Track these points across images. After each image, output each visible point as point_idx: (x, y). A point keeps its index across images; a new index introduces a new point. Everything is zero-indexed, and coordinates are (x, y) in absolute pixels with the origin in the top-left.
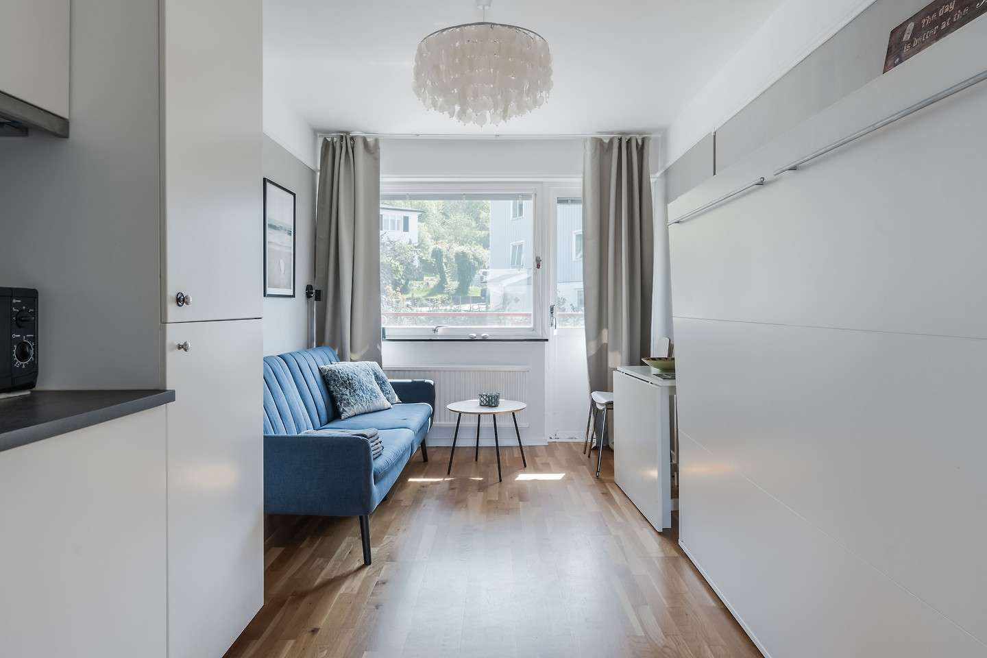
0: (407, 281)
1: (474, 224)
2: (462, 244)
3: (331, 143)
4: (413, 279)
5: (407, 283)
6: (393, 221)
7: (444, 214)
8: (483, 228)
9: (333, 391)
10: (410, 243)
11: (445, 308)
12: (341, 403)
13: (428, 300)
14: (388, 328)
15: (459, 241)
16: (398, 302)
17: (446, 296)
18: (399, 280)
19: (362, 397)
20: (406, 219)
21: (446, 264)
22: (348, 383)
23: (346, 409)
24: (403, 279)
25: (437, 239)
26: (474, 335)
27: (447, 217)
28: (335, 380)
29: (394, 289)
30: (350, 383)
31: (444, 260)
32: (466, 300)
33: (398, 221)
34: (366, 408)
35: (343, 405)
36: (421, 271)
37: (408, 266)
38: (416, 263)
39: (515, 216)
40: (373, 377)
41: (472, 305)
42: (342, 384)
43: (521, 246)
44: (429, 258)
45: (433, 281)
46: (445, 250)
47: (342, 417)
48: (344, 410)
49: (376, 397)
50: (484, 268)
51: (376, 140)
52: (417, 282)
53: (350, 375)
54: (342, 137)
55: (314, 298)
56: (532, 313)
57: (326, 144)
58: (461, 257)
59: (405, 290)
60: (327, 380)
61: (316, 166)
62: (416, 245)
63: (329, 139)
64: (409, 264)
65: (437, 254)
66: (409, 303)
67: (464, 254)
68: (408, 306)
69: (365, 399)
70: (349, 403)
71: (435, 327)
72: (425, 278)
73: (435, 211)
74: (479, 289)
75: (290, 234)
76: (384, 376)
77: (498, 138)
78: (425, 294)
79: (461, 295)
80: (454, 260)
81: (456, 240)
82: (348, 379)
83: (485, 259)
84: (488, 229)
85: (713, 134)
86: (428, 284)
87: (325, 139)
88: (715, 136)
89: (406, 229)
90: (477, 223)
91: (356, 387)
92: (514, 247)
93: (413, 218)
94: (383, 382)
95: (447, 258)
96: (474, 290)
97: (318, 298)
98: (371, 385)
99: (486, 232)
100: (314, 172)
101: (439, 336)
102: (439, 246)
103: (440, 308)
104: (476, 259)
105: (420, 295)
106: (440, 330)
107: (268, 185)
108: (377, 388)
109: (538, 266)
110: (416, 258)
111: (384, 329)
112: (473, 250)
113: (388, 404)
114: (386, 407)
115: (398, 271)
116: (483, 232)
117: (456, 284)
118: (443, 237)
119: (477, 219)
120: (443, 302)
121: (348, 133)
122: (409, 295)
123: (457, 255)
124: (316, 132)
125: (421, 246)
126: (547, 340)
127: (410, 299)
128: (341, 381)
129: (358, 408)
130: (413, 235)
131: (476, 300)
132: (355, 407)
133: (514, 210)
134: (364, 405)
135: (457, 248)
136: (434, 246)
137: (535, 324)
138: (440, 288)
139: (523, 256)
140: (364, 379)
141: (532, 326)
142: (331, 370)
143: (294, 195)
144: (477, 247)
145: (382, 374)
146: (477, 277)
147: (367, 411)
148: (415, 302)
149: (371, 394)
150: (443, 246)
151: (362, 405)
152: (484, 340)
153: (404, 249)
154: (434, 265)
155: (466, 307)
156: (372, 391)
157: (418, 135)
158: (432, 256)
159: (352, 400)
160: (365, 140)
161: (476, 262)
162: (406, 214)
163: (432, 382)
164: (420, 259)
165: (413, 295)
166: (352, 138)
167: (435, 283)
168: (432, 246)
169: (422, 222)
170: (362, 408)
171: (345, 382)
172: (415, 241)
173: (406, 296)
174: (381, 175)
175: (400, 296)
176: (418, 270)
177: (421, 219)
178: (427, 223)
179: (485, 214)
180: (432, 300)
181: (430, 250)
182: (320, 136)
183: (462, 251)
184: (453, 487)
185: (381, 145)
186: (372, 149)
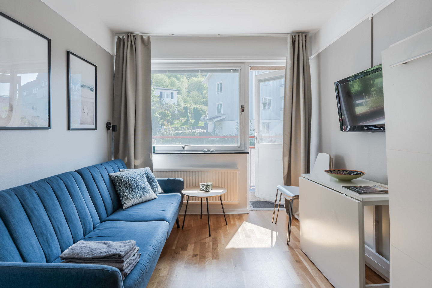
0: (173, 120)
1: (201, 96)
2: (196, 104)
3: (122, 40)
4: (175, 119)
5: (173, 121)
6: (167, 95)
7: (188, 92)
8: (204, 97)
9: (118, 190)
10: (174, 104)
11: (189, 131)
12: (123, 198)
13: (181, 128)
14: (157, 147)
15: (195, 103)
16: (169, 129)
17: (189, 126)
18: (170, 119)
19: (137, 193)
20: (172, 94)
21: (189, 112)
22: (128, 184)
23: (126, 202)
24: (171, 119)
25: (185, 102)
26: (206, 150)
27: (190, 93)
28: (119, 183)
29: (167, 123)
30: (129, 184)
31: (189, 111)
32: (198, 128)
33: (169, 94)
34: (140, 200)
35: (124, 199)
36: (178, 115)
37: (173, 113)
38: (177, 112)
39: (218, 92)
40: (146, 178)
41: (200, 130)
42: (124, 185)
43: (221, 105)
44: (182, 110)
45: (183, 120)
46: (189, 107)
47: (124, 208)
48: (125, 203)
49: (147, 192)
50: (205, 114)
51: (149, 38)
52: (177, 120)
53: (130, 178)
54: (128, 36)
55: (111, 130)
56: (239, 136)
57: (119, 40)
58: (195, 110)
59: (172, 124)
60: (114, 183)
61: (114, 53)
62: (177, 105)
63: (121, 37)
64: (173, 112)
65: (185, 108)
66: (174, 129)
67: (197, 108)
68: (173, 130)
69: (139, 195)
70: (128, 198)
71: (183, 146)
72: (180, 118)
73: (185, 91)
74: (203, 123)
75: (92, 91)
76: (153, 176)
77: (220, 36)
78: (180, 125)
79: (195, 126)
80: (192, 111)
81: (193, 103)
82: (129, 182)
83: (205, 110)
84: (206, 98)
85: (370, 19)
86: (182, 121)
87: (119, 37)
88: (372, 20)
89: (172, 98)
90: (202, 96)
91: (133, 187)
92: (218, 105)
93: (175, 93)
94: (153, 181)
95: (190, 110)
96: (201, 123)
97: (114, 130)
98: (144, 185)
99: (206, 99)
100: (112, 56)
101: (186, 151)
102: (186, 105)
103: (187, 131)
104: (202, 110)
105: (178, 126)
106: (186, 147)
107: (71, 55)
108: (148, 186)
109: (243, 111)
110: (177, 110)
111: (154, 147)
112: (200, 107)
113: (154, 196)
114: (153, 198)
115: (169, 116)
116: (204, 99)
117: (193, 121)
118: (188, 102)
119: (202, 94)
120: (188, 129)
121: (131, 33)
122: (174, 126)
123: (194, 109)
124: (113, 32)
125: (179, 105)
126: (248, 153)
127: (173, 127)
128: (123, 183)
129: (134, 201)
130: (175, 100)
131: (202, 128)
132: (132, 201)
133: (218, 89)
134: (139, 198)
135: (194, 106)
136: (184, 105)
137: (241, 144)
138: (186, 123)
139: (222, 109)
140: (139, 180)
141: (239, 145)
142: (117, 176)
143: (96, 67)
144: (202, 106)
145: (152, 175)
146: (202, 118)
147: (140, 202)
148: (176, 129)
149: (143, 191)
150: (188, 105)
151: (137, 199)
152: (212, 153)
153: (171, 106)
154: (184, 113)
155: (198, 131)
156: (144, 188)
157: (173, 34)
158: (183, 109)
159: (130, 196)
160: (142, 37)
161: (201, 111)
162: (172, 92)
163: (182, 179)
164: (178, 110)
165: (175, 125)
166: (134, 36)
167: (185, 120)
168: (183, 105)
169: (179, 95)
170: (137, 201)
171: (126, 183)
172: (176, 103)
173: (172, 126)
174: (151, 59)
175: (170, 126)
176: (177, 115)
177: (179, 94)
178: (182, 95)
179: (205, 92)
180: (183, 128)
181: (183, 107)
182: (116, 35)
183: (196, 107)
184: (196, 253)
185: (151, 41)
186: (146, 43)
